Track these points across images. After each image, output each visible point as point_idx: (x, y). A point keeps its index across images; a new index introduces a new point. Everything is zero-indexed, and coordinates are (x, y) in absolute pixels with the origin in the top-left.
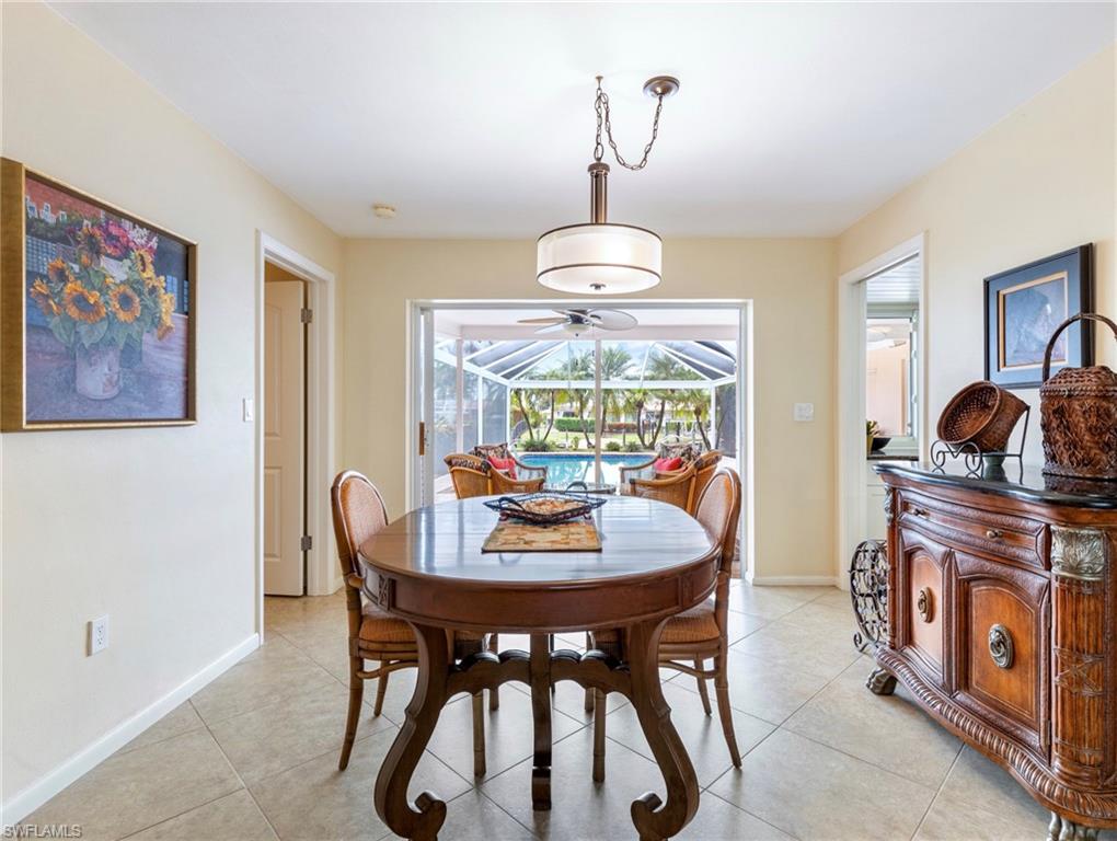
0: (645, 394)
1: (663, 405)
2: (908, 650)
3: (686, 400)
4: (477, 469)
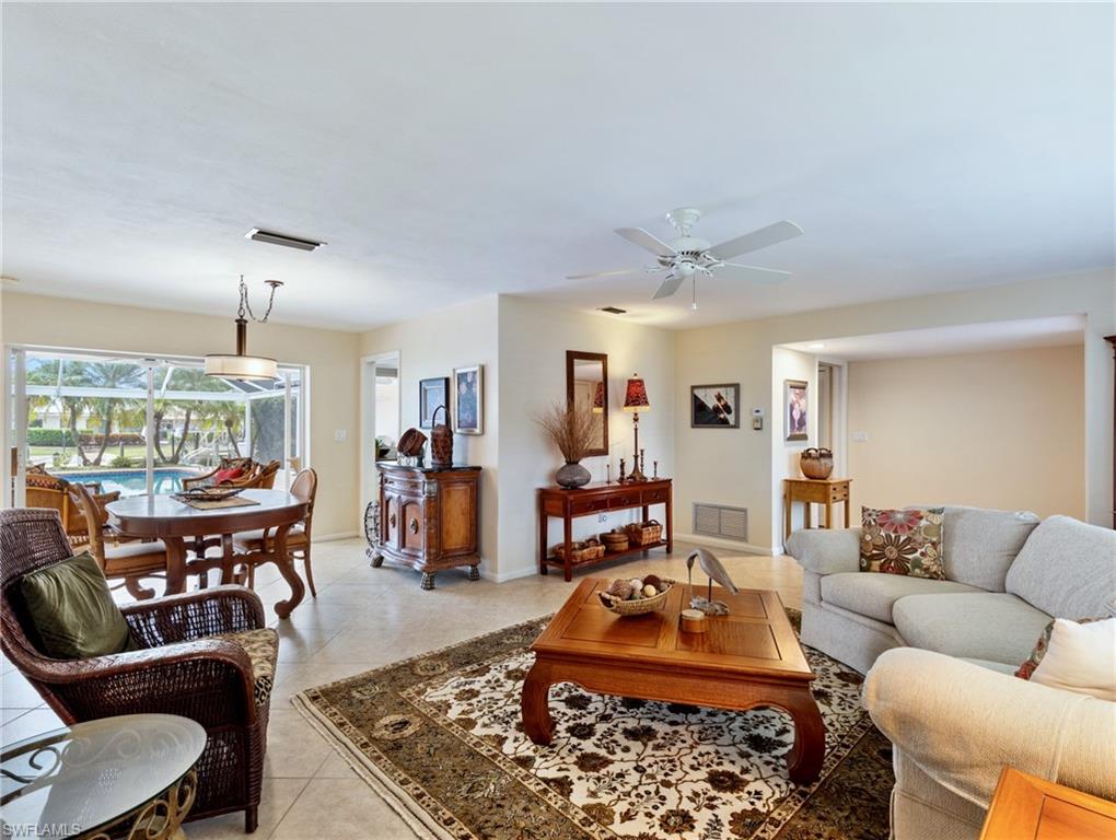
0: (166, 404)
1: (188, 414)
2: (386, 543)
3: (215, 411)
4: (49, 487)
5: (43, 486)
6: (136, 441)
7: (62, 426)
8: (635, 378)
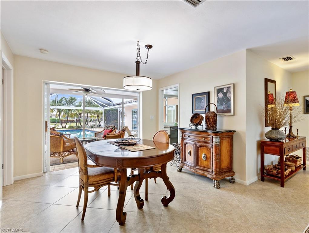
0: (82, 111)
1: (88, 114)
2: (185, 162)
3: (94, 113)
4: (57, 135)
5: (55, 135)
6: (73, 121)
7: (56, 118)
8: (291, 91)
